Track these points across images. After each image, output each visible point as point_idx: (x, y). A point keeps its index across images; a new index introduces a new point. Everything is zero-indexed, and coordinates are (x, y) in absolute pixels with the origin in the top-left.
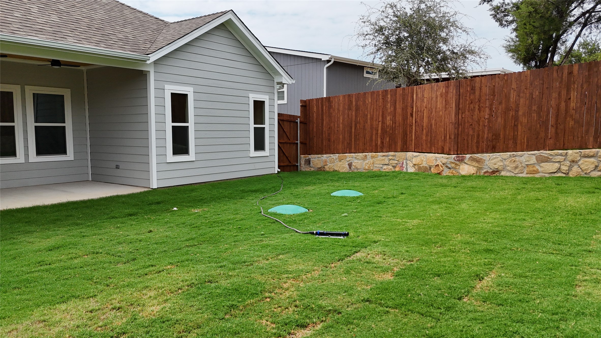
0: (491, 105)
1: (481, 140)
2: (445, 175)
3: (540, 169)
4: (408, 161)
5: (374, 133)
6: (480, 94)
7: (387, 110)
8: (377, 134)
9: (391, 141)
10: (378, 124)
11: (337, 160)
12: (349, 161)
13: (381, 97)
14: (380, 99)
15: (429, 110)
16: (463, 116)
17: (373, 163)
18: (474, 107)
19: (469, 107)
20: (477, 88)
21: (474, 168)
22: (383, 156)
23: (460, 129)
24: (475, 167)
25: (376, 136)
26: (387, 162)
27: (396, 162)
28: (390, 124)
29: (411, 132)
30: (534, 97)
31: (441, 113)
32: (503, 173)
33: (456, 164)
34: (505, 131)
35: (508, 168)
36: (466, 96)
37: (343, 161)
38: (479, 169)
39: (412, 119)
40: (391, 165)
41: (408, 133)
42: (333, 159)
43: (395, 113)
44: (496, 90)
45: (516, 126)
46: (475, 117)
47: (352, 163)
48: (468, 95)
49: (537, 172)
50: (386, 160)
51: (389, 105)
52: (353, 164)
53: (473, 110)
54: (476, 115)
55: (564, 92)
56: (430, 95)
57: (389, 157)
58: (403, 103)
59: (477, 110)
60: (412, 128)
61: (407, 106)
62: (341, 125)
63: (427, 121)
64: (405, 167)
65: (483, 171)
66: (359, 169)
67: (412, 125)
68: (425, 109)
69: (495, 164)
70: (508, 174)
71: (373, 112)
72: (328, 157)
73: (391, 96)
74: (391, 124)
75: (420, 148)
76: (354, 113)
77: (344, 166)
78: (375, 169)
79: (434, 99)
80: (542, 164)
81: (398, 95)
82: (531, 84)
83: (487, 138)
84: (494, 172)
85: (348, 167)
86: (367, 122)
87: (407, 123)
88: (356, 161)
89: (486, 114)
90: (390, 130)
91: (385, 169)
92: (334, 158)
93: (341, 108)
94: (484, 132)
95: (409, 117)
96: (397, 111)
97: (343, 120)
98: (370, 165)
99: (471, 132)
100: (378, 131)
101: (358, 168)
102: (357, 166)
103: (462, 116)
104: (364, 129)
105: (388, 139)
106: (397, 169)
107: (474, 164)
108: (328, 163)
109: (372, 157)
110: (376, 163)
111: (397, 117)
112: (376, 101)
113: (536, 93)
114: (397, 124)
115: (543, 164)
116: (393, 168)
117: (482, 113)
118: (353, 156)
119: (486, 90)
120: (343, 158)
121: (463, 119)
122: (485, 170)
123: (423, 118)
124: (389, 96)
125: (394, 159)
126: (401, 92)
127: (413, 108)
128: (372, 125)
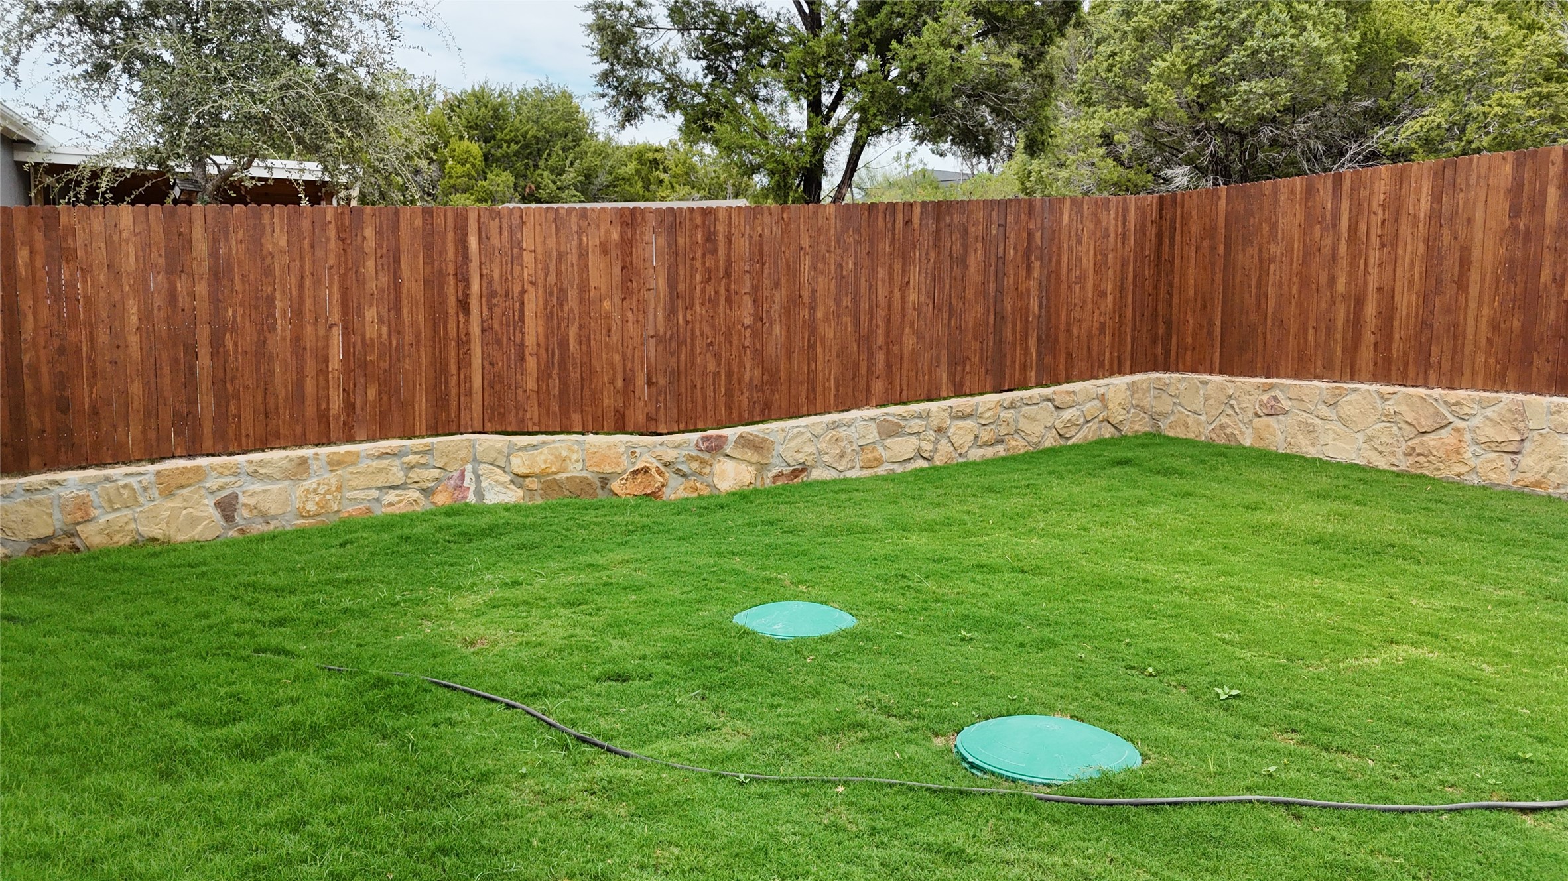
0: (756, 289)
1: (736, 386)
2: (673, 497)
3: (885, 455)
4: (482, 466)
5: (310, 369)
6: (728, 256)
7: (361, 282)
8: (323, 372)
9: (385, 398)
10: (327, 337)
11: (155, 493)
12: (222, 488)
13: (332, 232)
14: (328, 239)
15: (551, 294)
16: (689, 318)
17: (339, 488)
18: (716, 292)
19: (703, 291)
20: (721, 238)
21: (750, 469)
22: (379, 457)
23: (683, 357)
24: (751, 464)
25: (322, 382)
26: (398, 476)
27: (436, 473)
28: (380, 336)
29: (464, 363)
30: (845, 273)
31: (606, 304)
32: (816, 474)
33: (703, 462)
34: (789, 359)
35: (826, 458)
36: (693, 259)
37: (184, 491)
38: (762, 468)
39: (467, 320)
40: (416, 486)
41: (453, 368)
42: (126, 493)
43: (398, 298)
44: (766, 248)
45: (812, 347)
46: (720, 321)
47: (235, 496)
48: (699, 254)
49: (879, 461)
50: (394, 469)
51: (371, 263)
52: (242, 499)
53: (714, 302)
54: (722, 315)
55: (898, 267)
56: (552, 243)
57: (406, 459)
58: (429, 260)
59: (722, 301)
60: (468, 352)
61: (442, 274)
62: (134, 340)
63: (540, 329)
64: (472, 488)
65: (770, 475)
66: (274, 518)
67: (468, 342)
68: (531, 289)
69: (798, 451)
70: (828, 475)
71: (301, 286)
72: (95, 485)
73: (379, 233)
74: (385, 336)
75: (512, 418)
76: (202, 289)
77: (195, 513)
78: (350, 509)
79: (573, 258)
80: (889, 442)
81: (404, 232)
82: (839, 241)
83: (751, 379)
84: (795, 473)
85: (216, 515)
86: (272, 329)
87: (446, 333)
88: (258, 486)
89: (746, 313)
90: (381, 356)
91: (391, 504)
92: (136, 486)
93: (129, 263)
94: (741, 364)
95: (452, 311)
96: (404, 291)
97: (146, 315)
98: (328, 497)
99: (712, 366)
100: (326, 361)
101: (272, 512)
102: (264, 506)
103: (685, 316)
104: (261, 352)
105: (372, 393)
106: (441, 499)
107: (750, 455)
108: (94, 513)
109: (335, 464)
110: (353, 484)
111: (405, 311)
112: (313, 247)
113: (847, 264)
114: (408, 338)
115: (889, 440)
116: (421, 497)
117: (736, 313)
118: (237, 466)
119: (742, 246)
120: (184, 482)
121: (689, 327)
122: (775, 471)
123: (522, 319)
124: (369, 232)
125: (425, 466)
126: (418, 222)
127: (467, 281)
128: (297, 339)
